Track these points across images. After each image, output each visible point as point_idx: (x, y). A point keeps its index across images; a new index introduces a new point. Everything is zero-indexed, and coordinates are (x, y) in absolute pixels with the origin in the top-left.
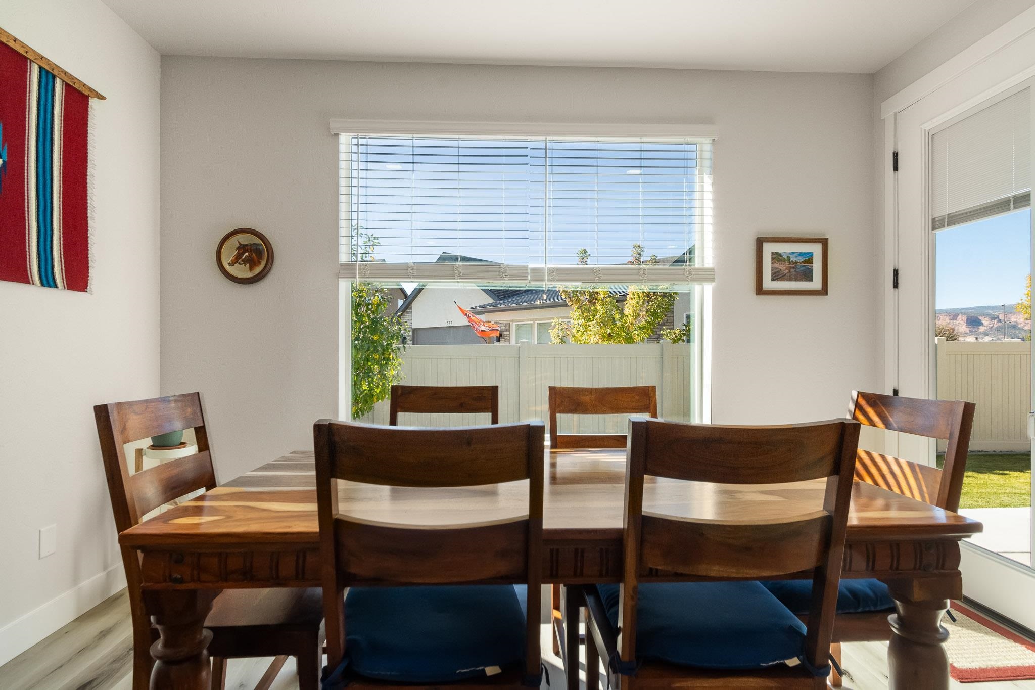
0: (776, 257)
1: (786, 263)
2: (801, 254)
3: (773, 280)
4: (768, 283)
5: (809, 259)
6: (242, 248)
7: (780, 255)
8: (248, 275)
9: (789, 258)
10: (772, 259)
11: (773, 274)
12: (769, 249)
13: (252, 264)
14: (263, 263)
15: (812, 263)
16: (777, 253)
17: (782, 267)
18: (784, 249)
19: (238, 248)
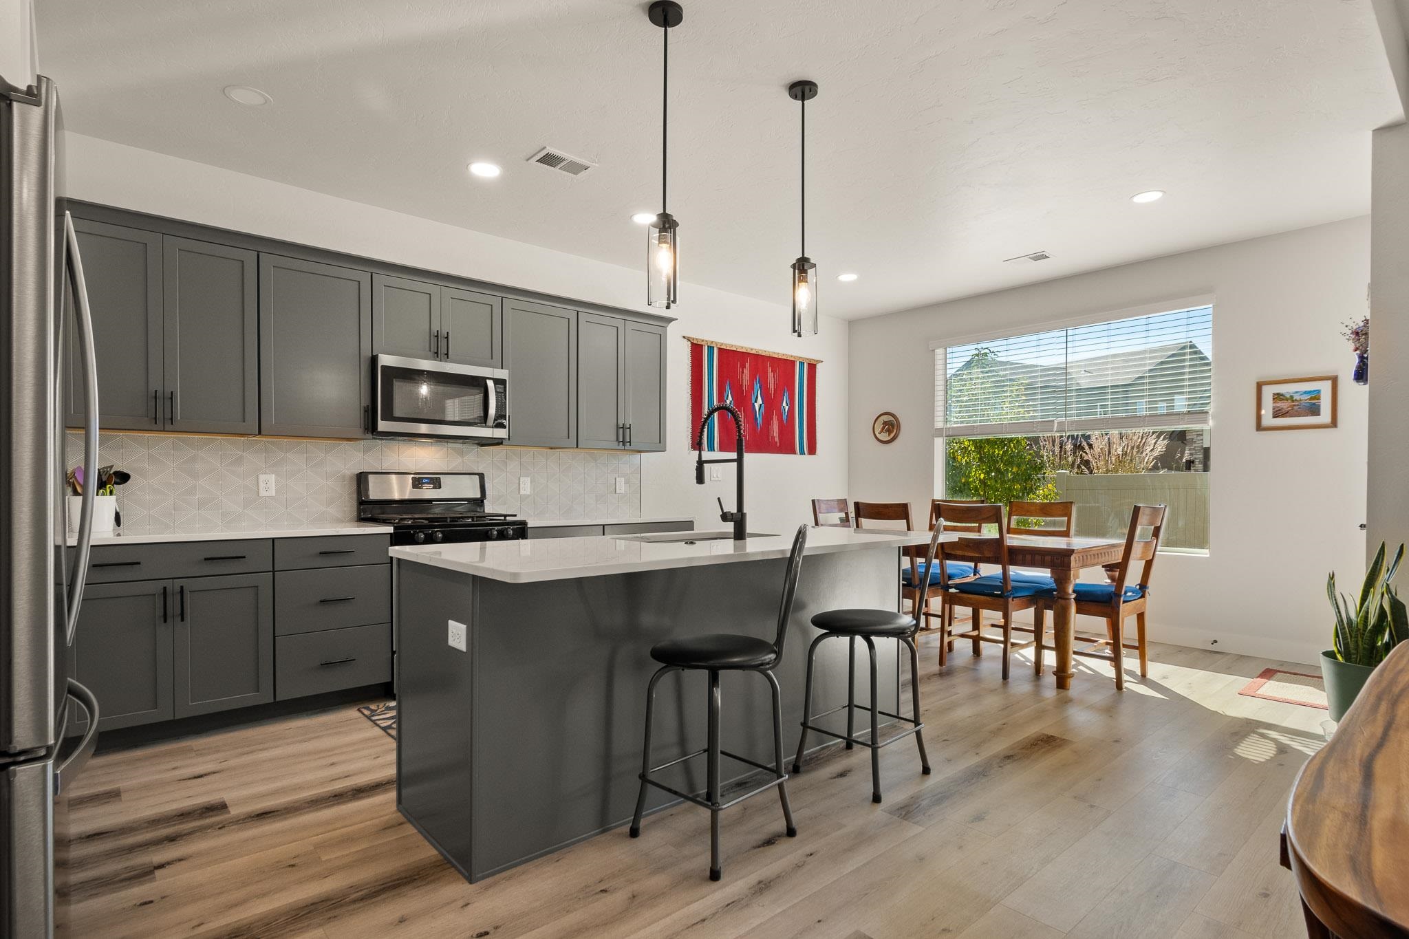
0: (1278, 397)
1: (1289, 401)
2: (1306, 393)
3: (1274, 417)
4: (1268, 420)
5: (1316, 395)
6: (885, 423)
7: (1282, 395)
8: (888, 438)
9: (1292, 397)
10: (1274, 399)
11: (1274, 413)
12: (1268, 392)
13: (890, 431)
14: (895, 431)
15: (1319, 399)
16: (1278, 394)
17: (1284, 405)
18: (1285, 389)
19: (883, 424)
